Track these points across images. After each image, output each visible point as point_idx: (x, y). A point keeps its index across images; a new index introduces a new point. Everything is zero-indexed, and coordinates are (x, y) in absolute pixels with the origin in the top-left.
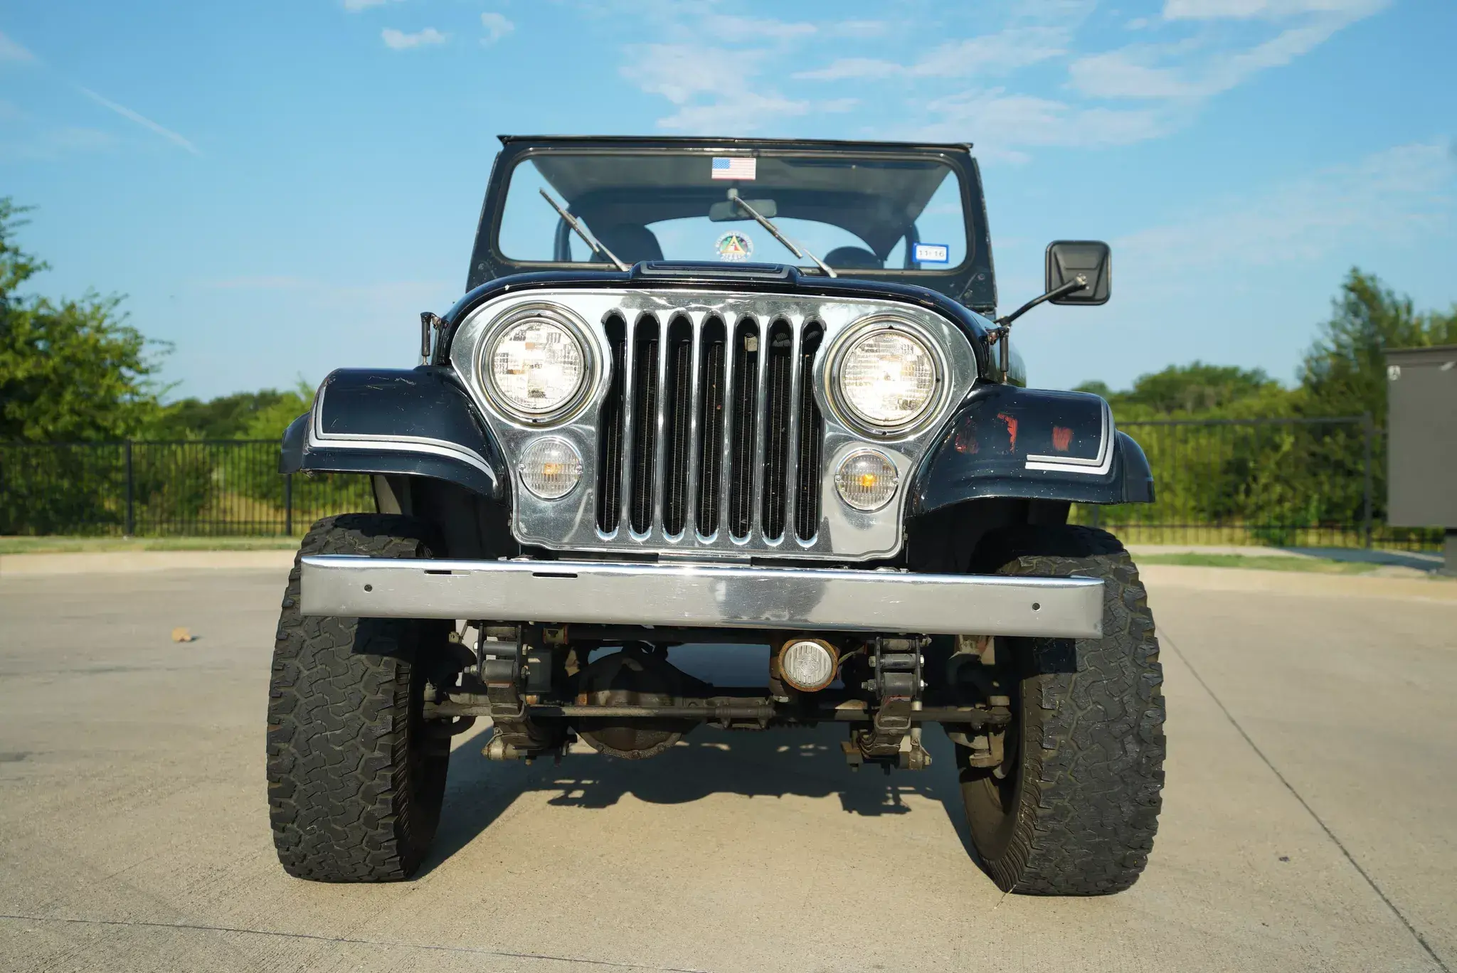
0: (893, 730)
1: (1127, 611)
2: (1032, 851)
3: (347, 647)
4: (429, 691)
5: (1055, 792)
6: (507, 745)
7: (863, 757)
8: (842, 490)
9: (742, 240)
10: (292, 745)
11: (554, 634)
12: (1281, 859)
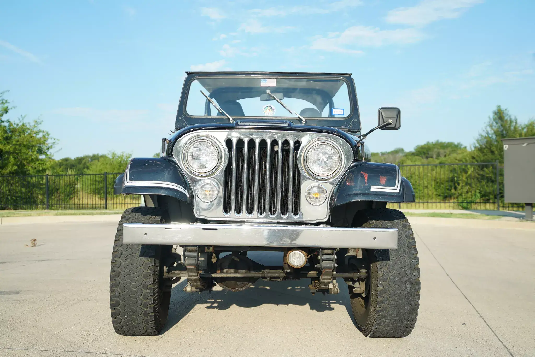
0: (326, 281)
1: (407, 239)
2: (375, 322)
3: (137, 254)
4: (165, 269)
5: (382, 302)
6: (192, 287)
7: (316, 290)
8: (308, 198)
9: (272, 108)
10: (119, 288)
11: (209, 249)
12: (462, 324)
